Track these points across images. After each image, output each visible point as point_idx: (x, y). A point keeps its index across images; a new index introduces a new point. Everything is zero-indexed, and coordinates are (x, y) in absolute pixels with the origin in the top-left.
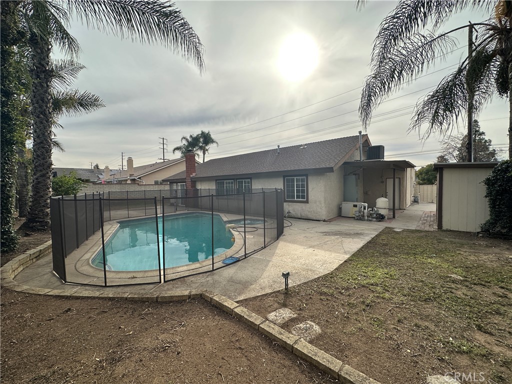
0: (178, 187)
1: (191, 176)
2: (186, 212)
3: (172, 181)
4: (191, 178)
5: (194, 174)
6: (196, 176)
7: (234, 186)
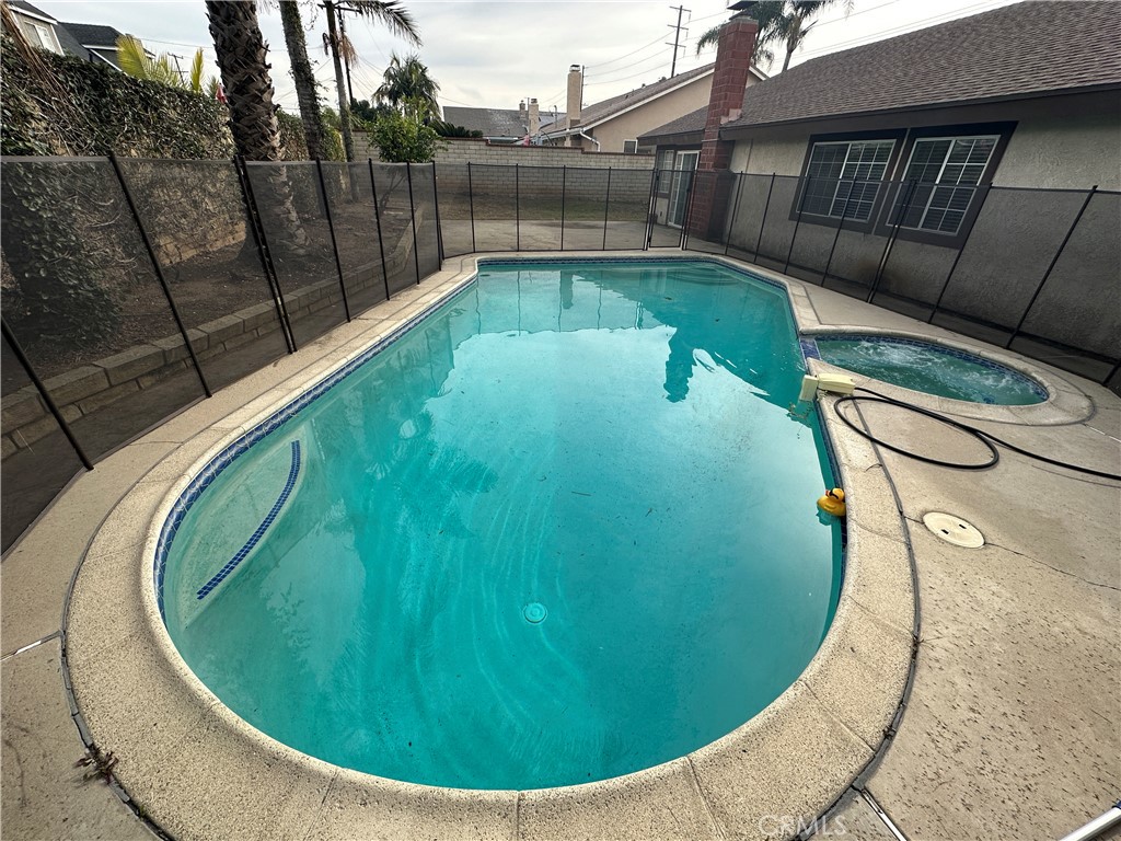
0: (676, 163)
1: (724, 121)
2: (678, 252)
3: (665, 142)
4: (723, 129)
5: (734, 115)
6: (741, 123)
7: (893, 171)
